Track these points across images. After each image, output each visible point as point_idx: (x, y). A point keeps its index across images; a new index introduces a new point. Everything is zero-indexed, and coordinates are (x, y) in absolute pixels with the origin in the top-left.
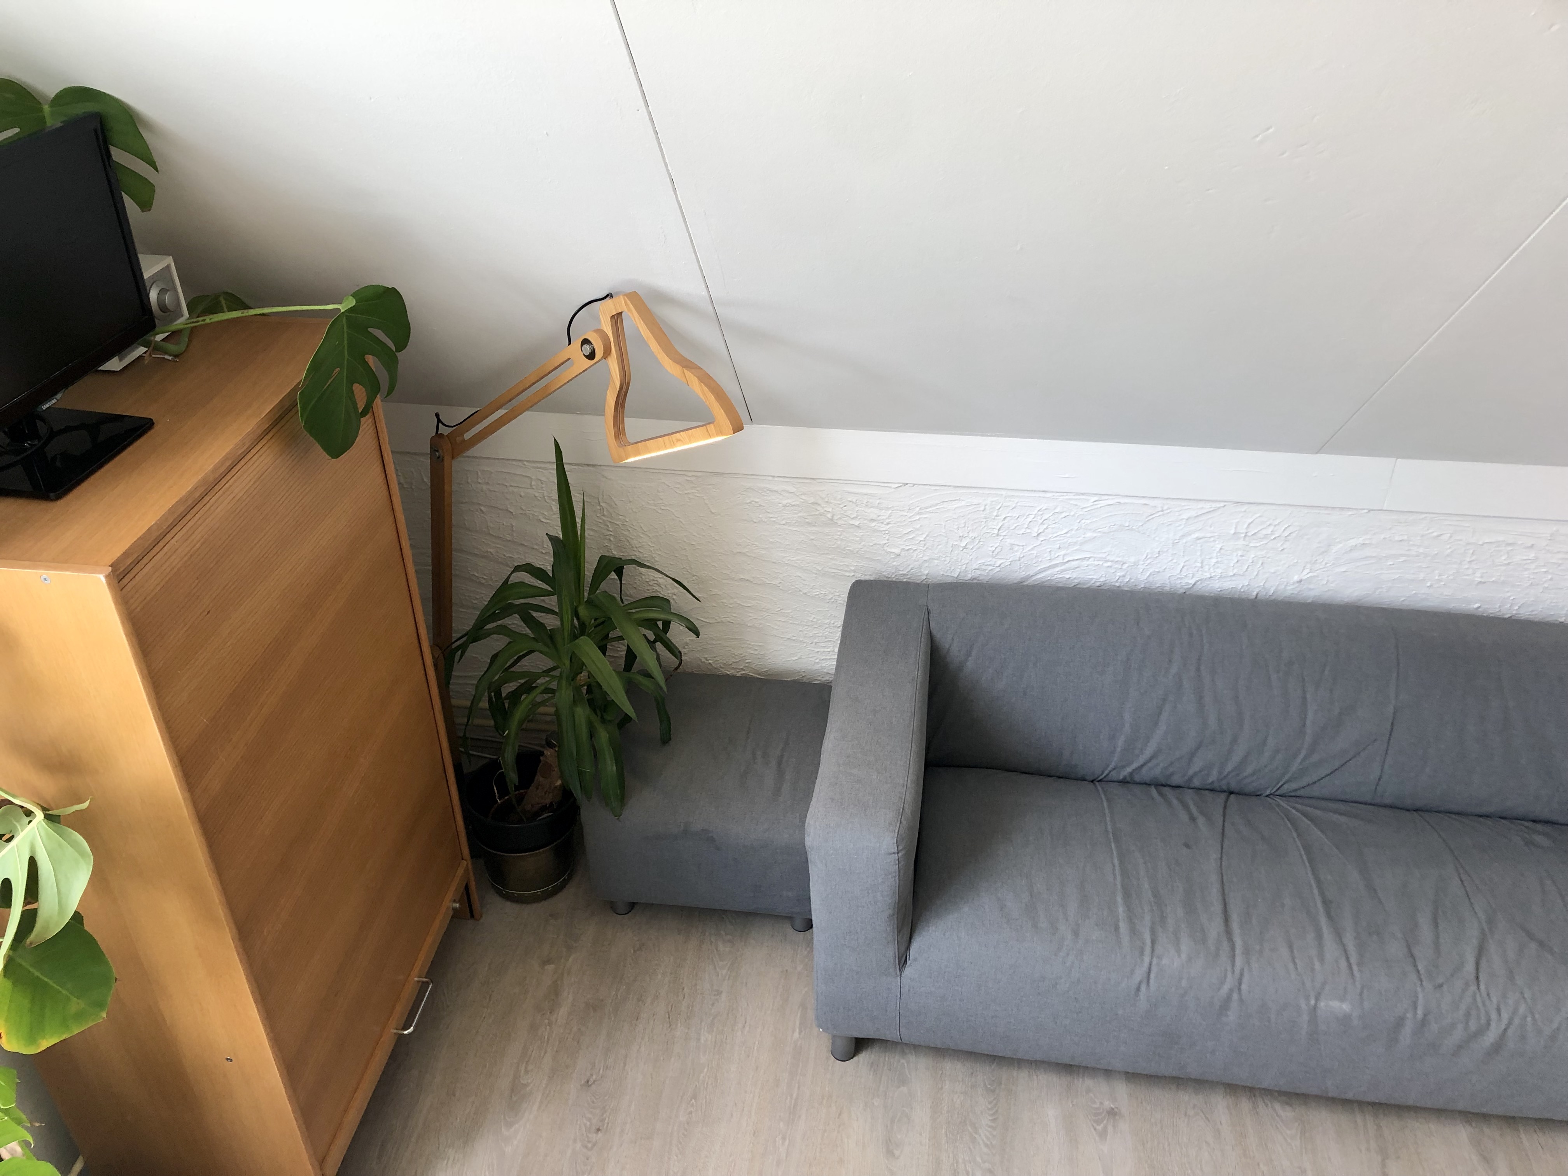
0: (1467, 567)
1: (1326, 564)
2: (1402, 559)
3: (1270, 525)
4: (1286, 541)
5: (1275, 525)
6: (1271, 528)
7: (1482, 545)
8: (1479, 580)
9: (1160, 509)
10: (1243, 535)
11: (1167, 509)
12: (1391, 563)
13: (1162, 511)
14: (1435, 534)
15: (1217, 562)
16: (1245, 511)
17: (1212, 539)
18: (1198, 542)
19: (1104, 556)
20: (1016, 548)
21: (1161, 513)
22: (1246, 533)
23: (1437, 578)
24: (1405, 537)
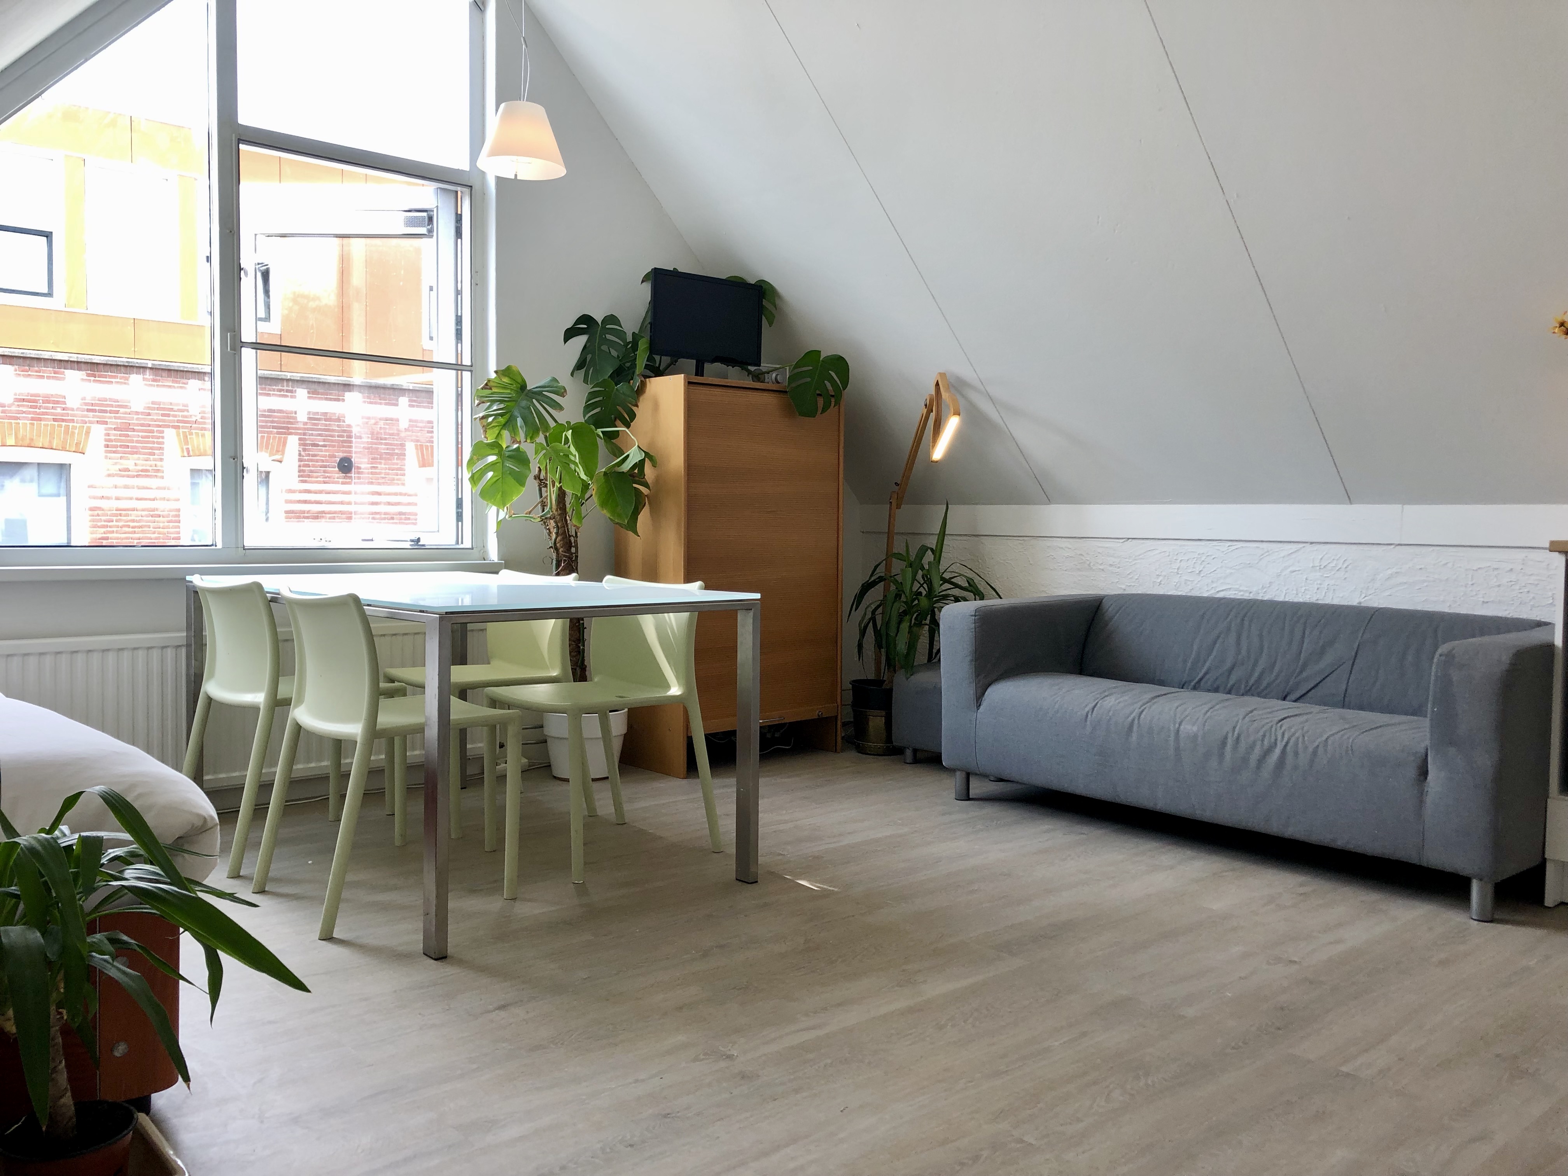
1: (1376, 589)
3: (1333, 560)
4: (1346, 572)
5: (1338, 559)
6: (1335, 562)
7: (1476, 570)
9: (1266, 550)
10: (1318, 568)
11: (1271, 550)
12: (1419, 588)
13: (1268, 552)
15: (1305, 589)
16: (1316, 550)
17: (1300, 572)
18: (1293, 574)
19: (1237, 587)
20: (1189, 583)
21: (1267, 554)
22: (1320, 566)
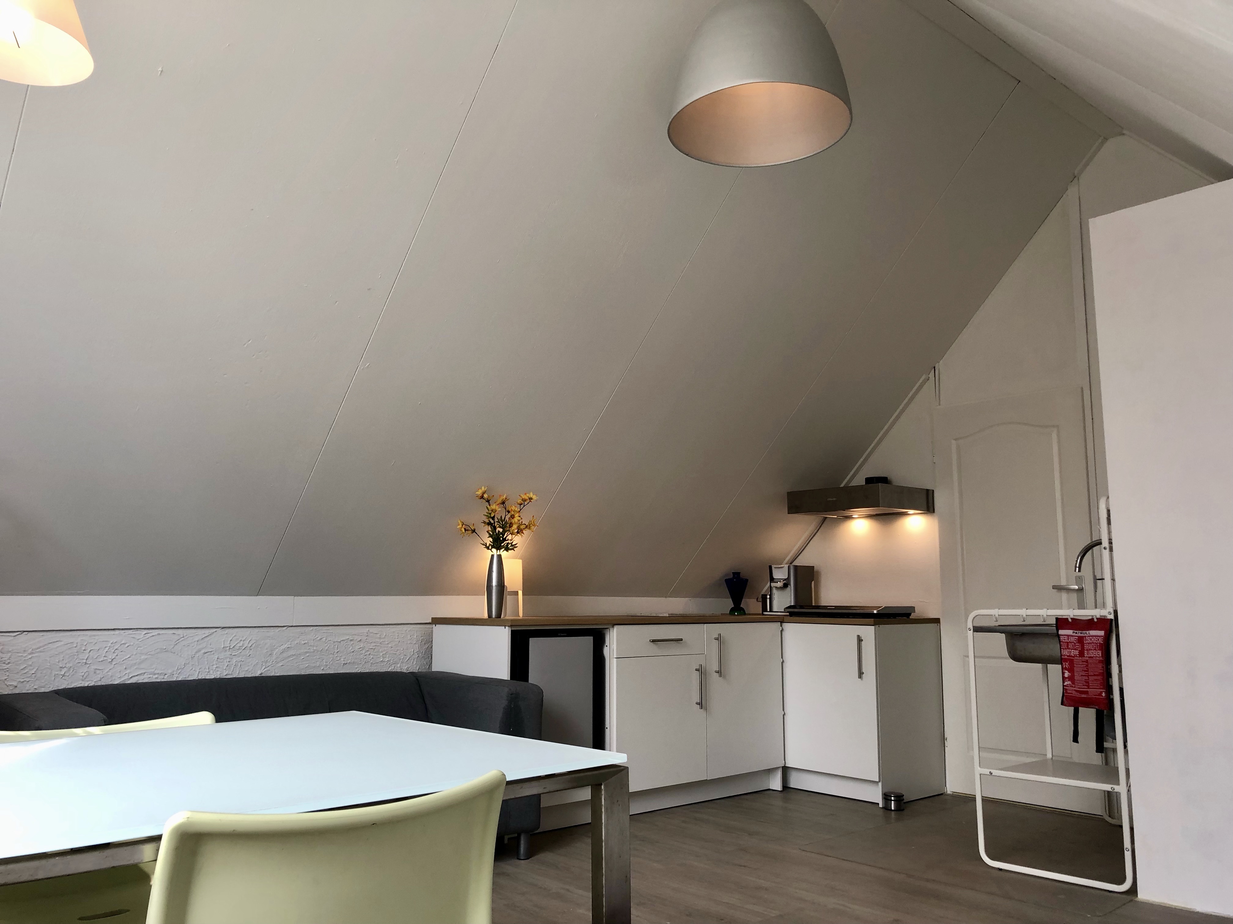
0: (336, 656)
1: (272, 662)
2: (308, 654)
3: (241, 640)
4: (251, 650)
5: (244, 641)
6: (242, 642)
7: (340, 642)
8: (343, 662)
9: (182, 636)
10: (228, 648)
11: (186, 636)
12: (303, 658)
13: (183, 637)
14: (319, 638)
15: (217, 667)
16: (227, 634)
17: (212, 653)
18: (205, 655)
19: (153, 671)
21: (183, 639)
22: (230, 646)
23: (325, 664)
24: (306, 642)
